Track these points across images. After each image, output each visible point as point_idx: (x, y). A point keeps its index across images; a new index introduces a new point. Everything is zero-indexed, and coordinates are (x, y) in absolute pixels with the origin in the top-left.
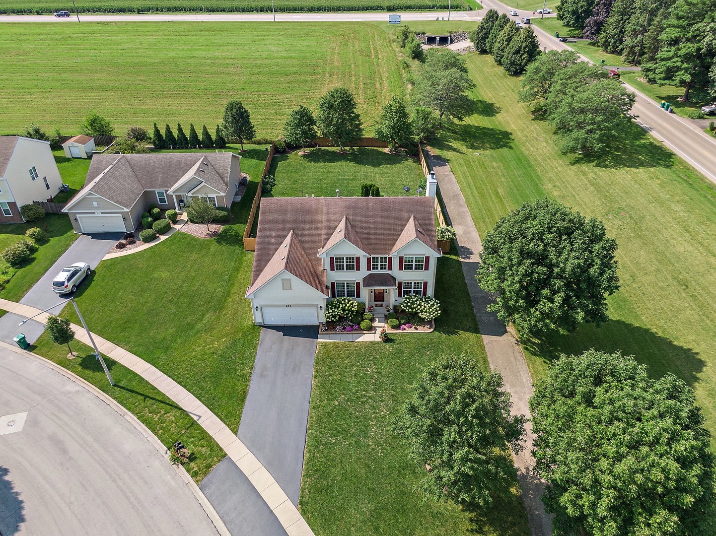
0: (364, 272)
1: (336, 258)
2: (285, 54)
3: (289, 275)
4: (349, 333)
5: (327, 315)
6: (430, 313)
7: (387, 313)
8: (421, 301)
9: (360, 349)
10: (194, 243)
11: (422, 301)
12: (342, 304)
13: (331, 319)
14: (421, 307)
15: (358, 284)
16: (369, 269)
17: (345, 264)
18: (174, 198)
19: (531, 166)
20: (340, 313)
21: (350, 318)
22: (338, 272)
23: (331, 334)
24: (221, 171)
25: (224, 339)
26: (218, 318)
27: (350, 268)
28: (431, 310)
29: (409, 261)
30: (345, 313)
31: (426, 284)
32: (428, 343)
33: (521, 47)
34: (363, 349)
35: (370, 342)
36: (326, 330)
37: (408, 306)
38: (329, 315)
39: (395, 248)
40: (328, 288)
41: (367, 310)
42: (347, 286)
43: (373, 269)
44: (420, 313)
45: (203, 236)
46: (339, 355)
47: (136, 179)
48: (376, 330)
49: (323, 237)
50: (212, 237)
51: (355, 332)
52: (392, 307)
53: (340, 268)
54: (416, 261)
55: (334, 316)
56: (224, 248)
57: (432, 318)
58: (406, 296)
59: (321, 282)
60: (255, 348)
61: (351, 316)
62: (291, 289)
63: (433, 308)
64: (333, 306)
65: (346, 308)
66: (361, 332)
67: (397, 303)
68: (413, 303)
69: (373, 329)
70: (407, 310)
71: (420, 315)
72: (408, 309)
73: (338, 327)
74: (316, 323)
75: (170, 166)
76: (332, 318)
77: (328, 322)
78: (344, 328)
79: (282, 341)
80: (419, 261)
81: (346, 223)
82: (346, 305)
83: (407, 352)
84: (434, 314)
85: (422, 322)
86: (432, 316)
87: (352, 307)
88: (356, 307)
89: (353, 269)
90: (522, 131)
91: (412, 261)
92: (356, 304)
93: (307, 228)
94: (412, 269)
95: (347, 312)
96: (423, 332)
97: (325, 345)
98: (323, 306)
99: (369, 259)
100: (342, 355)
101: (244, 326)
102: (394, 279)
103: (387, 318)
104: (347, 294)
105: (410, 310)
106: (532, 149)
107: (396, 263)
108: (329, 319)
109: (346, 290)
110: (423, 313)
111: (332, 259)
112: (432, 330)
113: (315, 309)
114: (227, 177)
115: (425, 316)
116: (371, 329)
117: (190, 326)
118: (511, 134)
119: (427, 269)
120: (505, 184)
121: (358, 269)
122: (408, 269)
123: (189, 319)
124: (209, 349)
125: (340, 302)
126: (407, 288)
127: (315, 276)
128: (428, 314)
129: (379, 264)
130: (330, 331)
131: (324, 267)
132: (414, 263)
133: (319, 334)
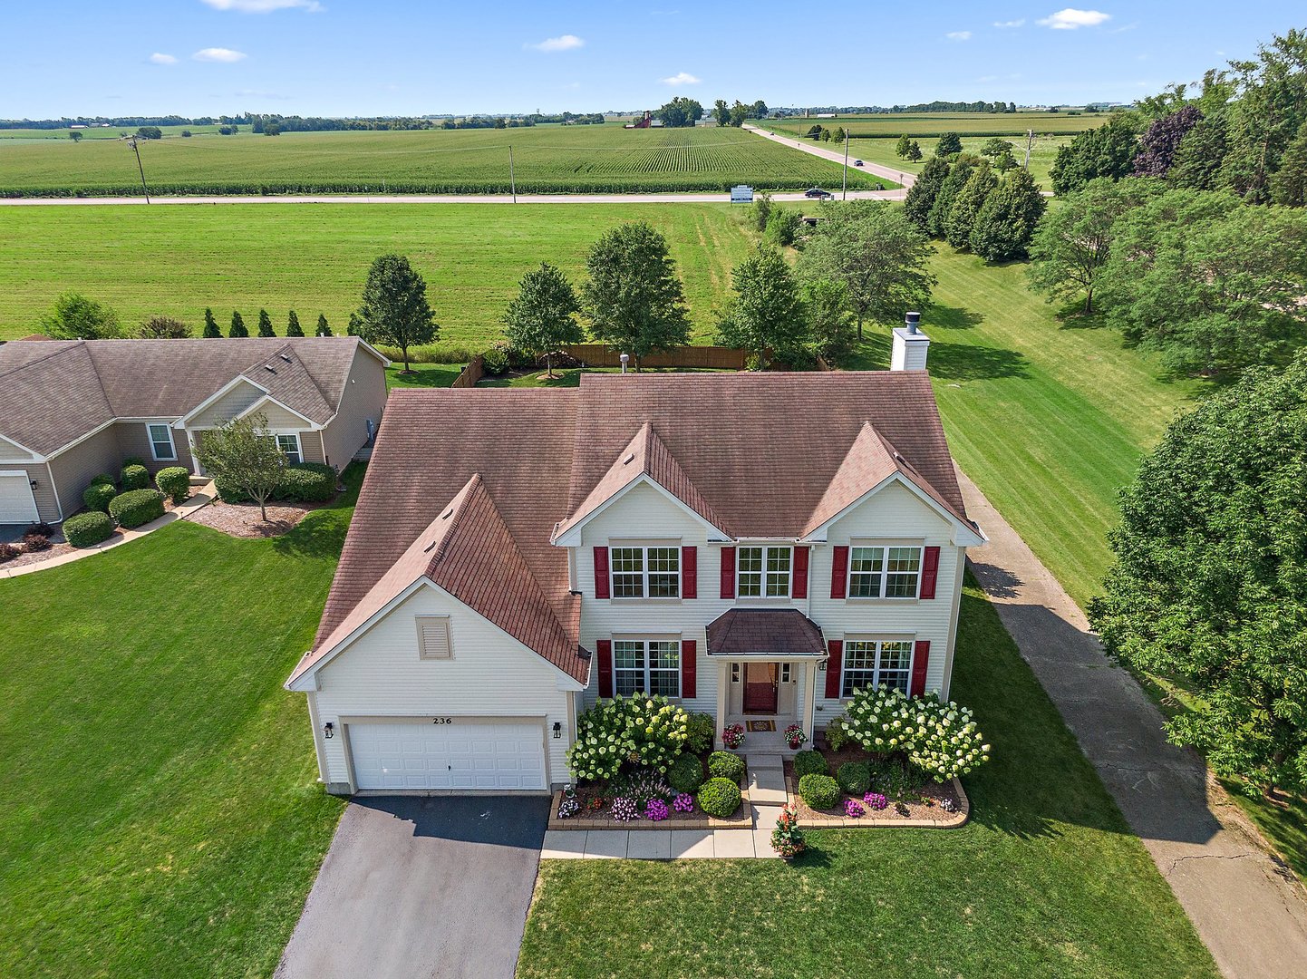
0: (710, 604)
1: (616, 553)
2: (529, 239)
3: (441, 602)
4: (657, 824)
5: (578, 756)
6: (951, 752)
7: (792, 754)
8: (912, 711)
9: (700, 890)
10: (214, 548)
11: (918, 711)
12: (634, 716)
13: (594, 772)
14: (917, 730)
15: (690, 648)
16: (727, 592)
17: (646, 573)
18: (190, 437)
19: (1092, 408)
20: (628, 749)
21: (662, 769)
22: (620, 603)
23: (594, 828)
24: (323, 378)
25: (202, 845)
26: (209, 768)
27: (662, 588)
28: (953, 740)
29: (867, 565)
30: (644, 750)
31: (923, 648)
32: (959, 871)
33: (1009, 206)
34: (712, 892)
35: (738, 862)
36: (574, 814)
37: (871, 727)
38: (585, 756)
39: (819, 516)
40: (583, 654)
41: (719, 742)
42: (652, 655)
43: (743, 591)
44: (916, 754)
45: (245, 533)
46: (618, 918)
47: (100, 395)
48: (755, 816)
49: (573, 479)
50: (267, 536)
51: (680, 823)
52: (807, 731)
53: (629, 588)
54: (892, 565)
55: (604, 762)
56: (296, 562)
57: (960, 771)
58: (856, 692)
59: (560, 635)
60: (305, 880)
61: (664, 763)
62: (450, 656)
63: (961, 735)
64: (601, 723)
65: (649, 730)
66: (703, 822)
67: (824, 721)
68: (885, 716)
69: (746, 809)
70: (867, 743)
71: (915, 758)
72: (872, 739)
73: (618, 803)
74: (540, 786)
75: (195, 365)
76: (597, 766)
77: (583, 782)
78: (641, 808)
79: (409, 857)
80: (903, 565)
81: (650, 439)
82: (648, 721)
83: (884, 907)
84: (969, 757)
85: (923, 785)
86: (961, 762)
87: (670, 730)
88: (683, 728)
89: (674, 592)
90: (1046, 347)
91: (878, 565)
92: (684, 718)
93: (524, 469)
94: (876, 592)
95: (651, 745)
96: (931, 823)
97: (569, 873)
98: (565, 722)
99: (728, 554)
100: (633, 919)
101: (288, 797)
102: (817, 629)
103: (792, 772)
104: (653, 683)
105: (878, 741)
106: (1080, 377)
107: (821, 570)
108: (587, 770)
109: (647, 669)
110: (926, 752)
111: (600, 554)
112: (961, 817)
113: (534, 736)
114: (337, 390)
115: (935, 764)
116: (736, 810)
117: (105, 794)
118: (1019, 355)
119: (929, 593)
120: (1042, 440)
121: (691, 592)
122: (864, 593)
123: (111, 770)
124: (137, 882)
125: (628, 711)
126: (860, 665)
127: (539, 612)
128: (945, 757)
129: (764, 572)
130: (588, 818)
131: (574, 583)
132: (884, 573)
133: (547, 829)
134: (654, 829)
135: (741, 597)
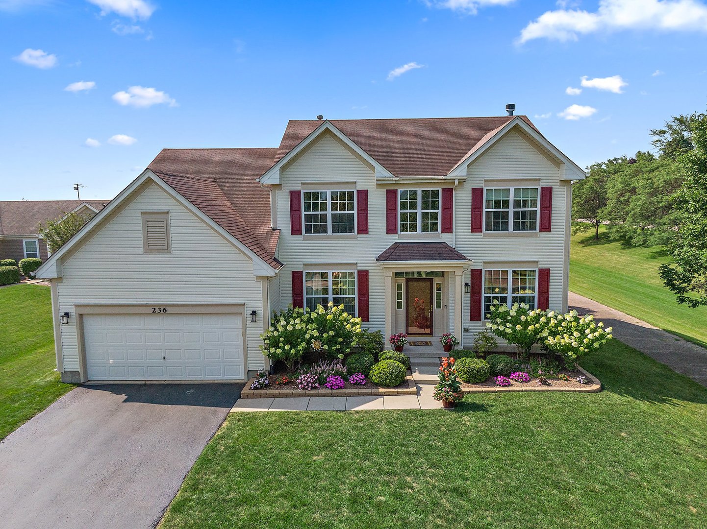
0: (378, 239)
1: (307, 195)
4: (335, 391)
5: (271, 336)
9: (371, 425)
14: (549, 321)
15: (363, 276)
16: (391, 229)
21: (340, 356)
22: (309, 238)
23: (280, 396)
27: (343, 226)
29: (497, 204)
31: (545, 275)
34: (382, 427)
35: (404, 412)
36: (263, 386)
40: (277, 261)
42: (335, 283)
43: (404, 228)
48: (419, 389)
51: (355, 390)
53: (316, 226)
54: (517, 204)
57: (590, 345)
59: (260, 247)
61: (342, 351)
62: (168, 249)
66: (374, 390)
67: (470, 340)
69: (411, 384)
71: (551, 341)
72: (513, 328)
73: (301, 375)
74: (241, 377)
78: (322, 382)
84: (596, 334)
85: (561, 361)
89: (351, 229)
91: (506, 203)
94: (505, 227)
96: (569, 390)
98: (260, 311)
99: (392, 198)
107: (462, 209)
108: (277, 347)
109: (331, 296)
111: (295, 197)
112: (596, 387)
113: (236, 327)
116: (402, 384)
119: (546, 227)
121: (364, 229)
122: (496, 227)
126: (496, 290)
129: (419, 211)
130: (277, 389)
131: (275, 222)
132: (511, 210)
133: (240, 398)
134: (332, 395)
135: (402, 233)
